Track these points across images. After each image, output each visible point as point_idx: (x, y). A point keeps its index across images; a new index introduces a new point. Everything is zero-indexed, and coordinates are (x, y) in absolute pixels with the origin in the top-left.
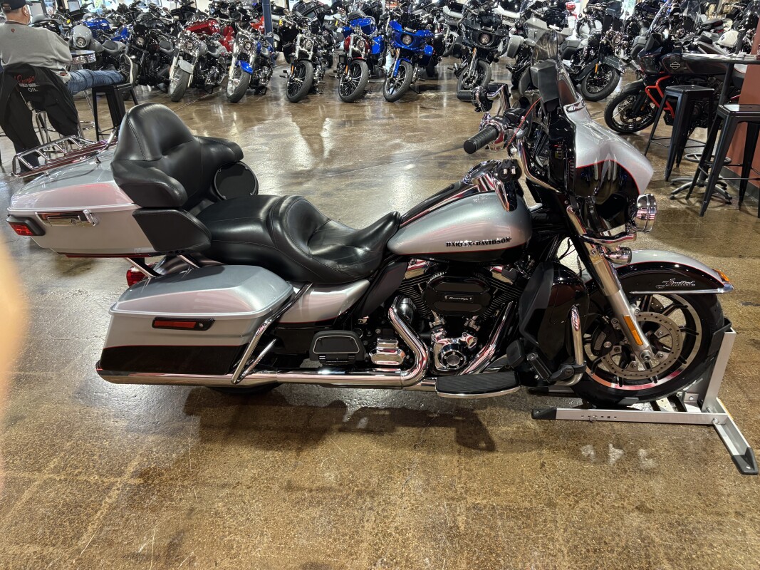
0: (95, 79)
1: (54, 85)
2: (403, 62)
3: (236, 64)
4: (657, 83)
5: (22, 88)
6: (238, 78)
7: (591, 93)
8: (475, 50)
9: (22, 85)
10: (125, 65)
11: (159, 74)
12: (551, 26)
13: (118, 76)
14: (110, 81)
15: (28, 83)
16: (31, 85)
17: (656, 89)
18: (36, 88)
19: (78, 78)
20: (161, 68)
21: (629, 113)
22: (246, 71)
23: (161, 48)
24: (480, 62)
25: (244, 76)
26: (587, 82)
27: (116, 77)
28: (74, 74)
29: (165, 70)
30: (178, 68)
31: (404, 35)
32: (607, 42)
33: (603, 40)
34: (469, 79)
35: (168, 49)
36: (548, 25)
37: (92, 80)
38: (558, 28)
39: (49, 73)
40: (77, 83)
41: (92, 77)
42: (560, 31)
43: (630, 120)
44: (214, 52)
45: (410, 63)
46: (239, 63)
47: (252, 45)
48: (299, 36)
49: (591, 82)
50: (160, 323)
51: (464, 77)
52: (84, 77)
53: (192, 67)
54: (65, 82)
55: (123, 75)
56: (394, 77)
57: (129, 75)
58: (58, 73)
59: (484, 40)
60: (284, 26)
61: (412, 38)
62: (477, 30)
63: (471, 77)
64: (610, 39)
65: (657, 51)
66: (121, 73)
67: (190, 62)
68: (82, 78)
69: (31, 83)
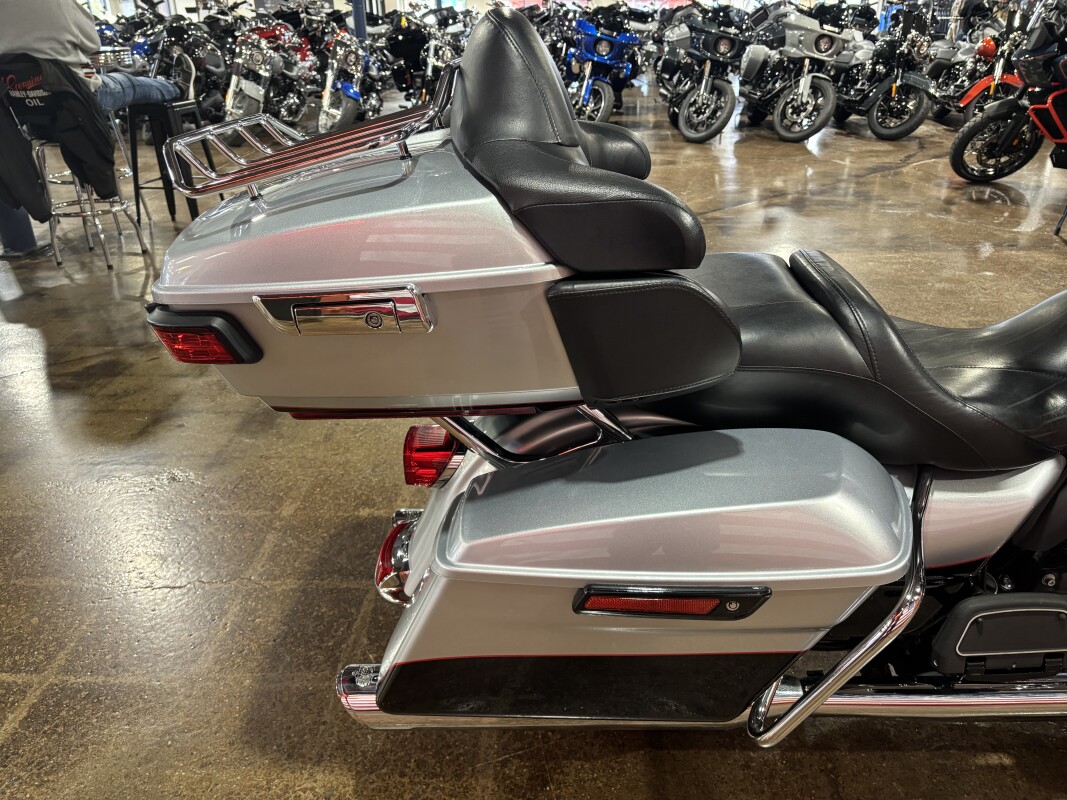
0: (137, 89)
1: (76, 93)
2: (598, 82)
3: (334, 85)
4: (1050, 100)
5: (15, 98)
6: (338, 108)
7: (885, 127)
8: (708, 65)
9: (16, 94)
10: (183, 70)
11: (205, 105)
12: (825, 26)
13: (171, 89)
14: (160, 97)
15: (25, 90)
16: (32, 94)
17: (1047, 109)
18: (41, 99)
19: (112, 85)
20: (207, 96)
21: (991, 150)
22: (349, 97)
23: (208, 66)
24: (716, 81)
25: (347, 104)
26: (878, 111)
27: (169, 91)
28: (107, 80)
29: (213, 99)
30: (239, 93)
31: (598, 40)
32: (910, 51)
33: (904, 48)
34: (700, 108)
35: (218, 66)
36: (821, 25)
37: (132, 93)
38: (837, 30)
39: (64, 69)
40: (112, 94)
41: (133, 86)
42: (839, 33)
43: (992, 162)
44: (291, 70)
45: (607, 83)
46: (339, 86)
47: (357, 56)
48: (433, 43)
49: (883, 112)
50: (589, 597)
51: (691, 105)
52: (121, 85)
53: (262, 92)
54: (93, 90)
55: (180, 88)
56: (584, 106)
57: (188, 87)
58: (81, 73)
59: (723, 48)
60: (409, 27)
61: (612, 44)
62: (711, 33)
63: (703, 104)
64: (913, 47)
65: (1050, 49)
66: (176, 83)
67: (259, 84)
68: (119, 87)
69: (33, 89)
